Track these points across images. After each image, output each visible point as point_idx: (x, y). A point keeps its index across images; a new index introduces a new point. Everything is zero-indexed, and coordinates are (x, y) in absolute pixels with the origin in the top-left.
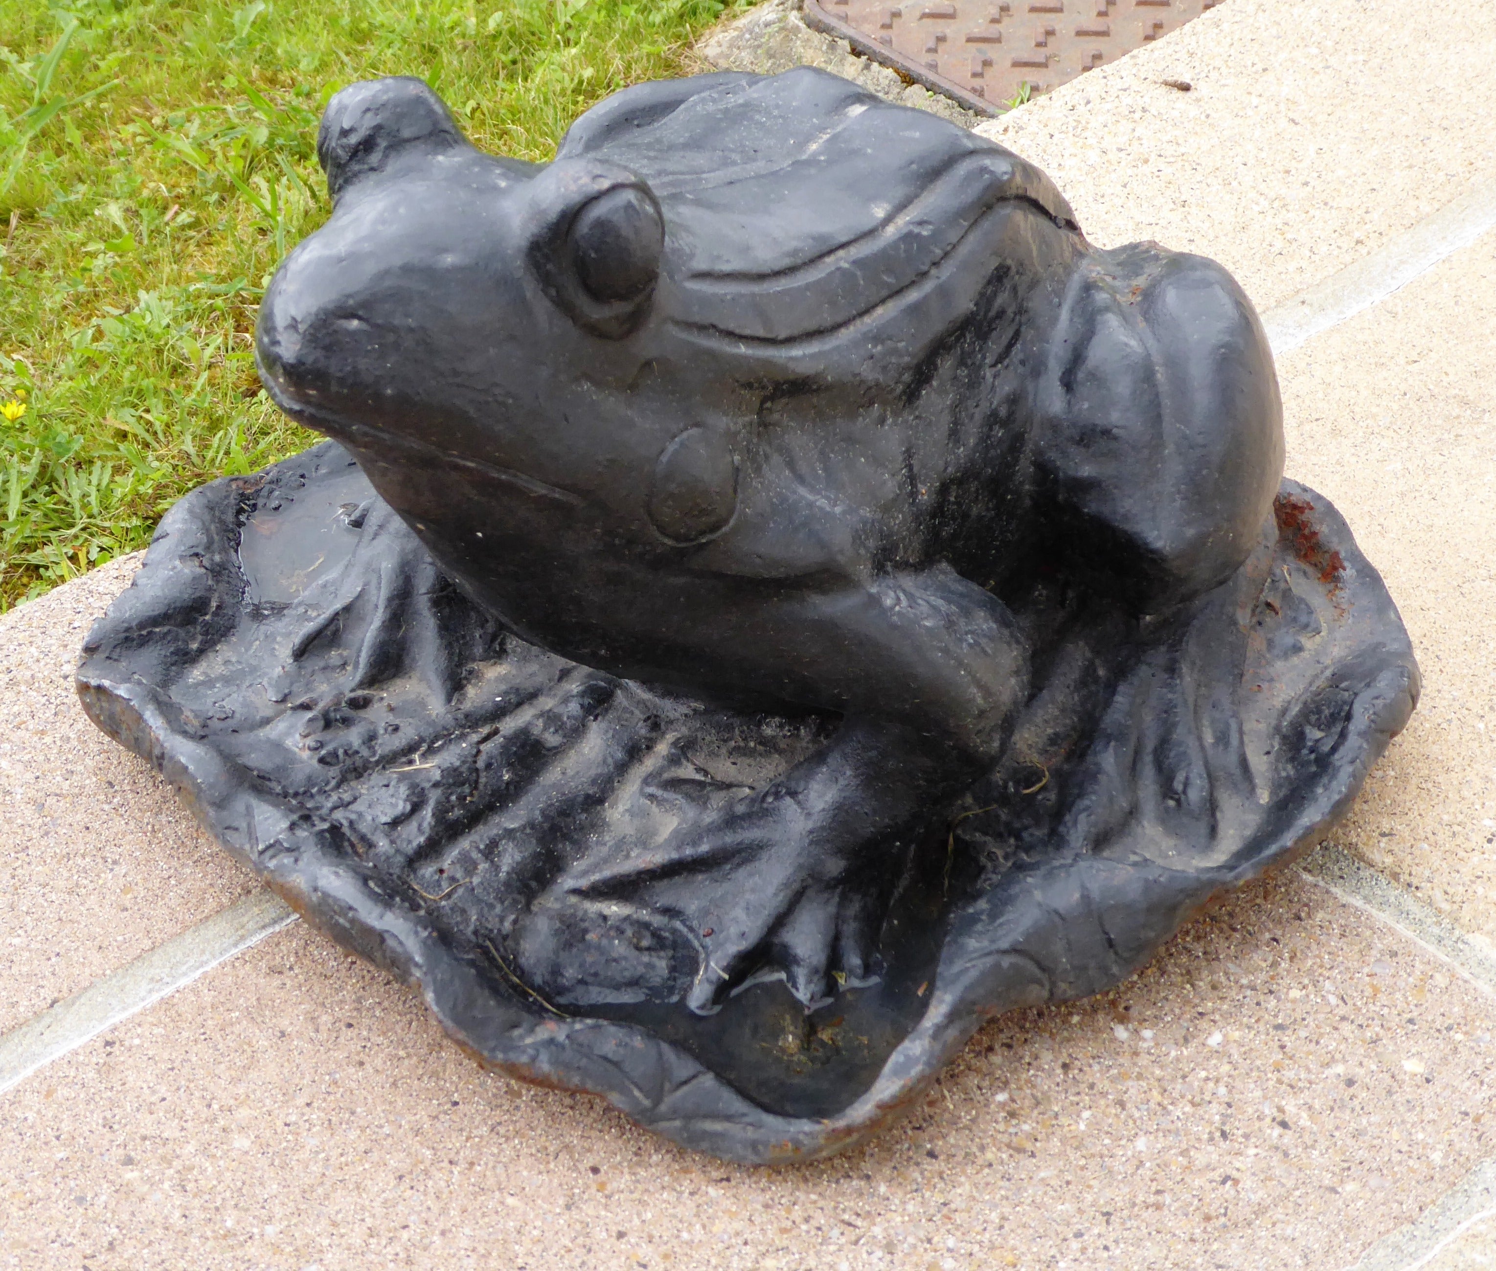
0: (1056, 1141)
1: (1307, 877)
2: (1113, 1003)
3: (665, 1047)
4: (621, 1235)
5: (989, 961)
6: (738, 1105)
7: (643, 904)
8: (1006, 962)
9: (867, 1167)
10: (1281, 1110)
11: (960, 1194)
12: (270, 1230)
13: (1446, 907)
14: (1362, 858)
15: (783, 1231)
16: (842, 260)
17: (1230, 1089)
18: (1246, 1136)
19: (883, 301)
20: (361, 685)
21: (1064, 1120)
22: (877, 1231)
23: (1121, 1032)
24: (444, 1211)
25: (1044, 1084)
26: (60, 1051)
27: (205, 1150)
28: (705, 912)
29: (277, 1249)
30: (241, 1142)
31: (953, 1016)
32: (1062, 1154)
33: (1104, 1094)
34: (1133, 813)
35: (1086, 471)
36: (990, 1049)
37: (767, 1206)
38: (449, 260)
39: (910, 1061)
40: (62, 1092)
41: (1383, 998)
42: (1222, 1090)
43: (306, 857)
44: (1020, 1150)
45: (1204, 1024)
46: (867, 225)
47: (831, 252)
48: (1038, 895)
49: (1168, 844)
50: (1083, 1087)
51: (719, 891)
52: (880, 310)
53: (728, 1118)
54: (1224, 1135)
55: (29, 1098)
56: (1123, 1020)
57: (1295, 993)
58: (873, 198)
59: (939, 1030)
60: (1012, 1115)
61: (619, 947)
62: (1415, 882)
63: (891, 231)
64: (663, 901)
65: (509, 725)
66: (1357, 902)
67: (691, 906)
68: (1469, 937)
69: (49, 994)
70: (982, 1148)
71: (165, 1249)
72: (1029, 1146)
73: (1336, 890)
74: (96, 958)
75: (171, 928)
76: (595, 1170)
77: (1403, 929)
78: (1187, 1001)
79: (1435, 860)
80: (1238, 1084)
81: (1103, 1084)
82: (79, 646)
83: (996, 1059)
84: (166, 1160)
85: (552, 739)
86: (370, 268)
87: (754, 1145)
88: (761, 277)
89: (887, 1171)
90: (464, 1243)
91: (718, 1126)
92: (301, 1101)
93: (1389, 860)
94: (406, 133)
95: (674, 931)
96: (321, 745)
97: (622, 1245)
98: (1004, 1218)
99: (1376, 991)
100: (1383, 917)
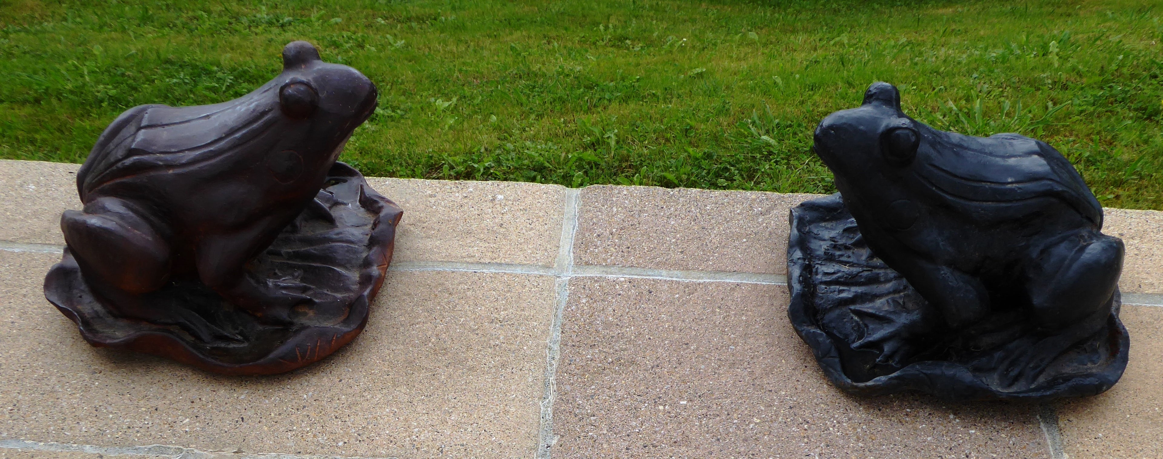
0: (911, 426)
1: (1038, 417)
2: (957, 410)
3: (833, 347)
4: (798, 381)
5: (917, 372)
6: (839, 368)
7: (862, 320)
8: (922, 375)
9: (862, 403)
10: (970, 453)
11: (876, 420)
12: (732, 336)
13: (1065, 443)
14: (1057, 422)
15: (832, 402)
16: (987, 185)
17: (964, 442)
18: (955, 453)
19: (993, 201)
20: (852, 244)
21: (917, 423)
22: (851, 415)
23: (952, 416)
24: (768, 354)
25: (921, 414)
26: (728, 281)
27: (735, 315)
28: (873, 329)
29: (730, 340)
30: (744, 318)
31: (896, 378)
32: (910, 429)
33: (932, 424)
34: (994, 369)
35: (1031, 276)
36: (917, 400)
37: (833, 395)
38: (862, 127)
39: (879, 380)
40: (721, 288)
41: (1024, 450)
42: (961, 441)
43: (796, 266)
44: (900, 422)
45: (973, 427)
46: (1003, 181)
47: (985, 182)
48: (943, 368)
49: (996, 381)
50: (929, 420)
51: (879, 326)
52: (990, 203)
53: (836, 370)
54: (951, 449)
55: (714, 285)
56: (955, 414)
57: (1003, 435)
58: (1011, 176)
59: (892, 378)
60: (907, 415)
61: (848, 326)
62: (1064, 434)
63: (1009, 186)
64: (866, 322)
65: (877, 271)
66: (1045, 429)
67: (871, 326)
68: (1064, 454)
69: (735, 269)
70: (893, 416)
71: (710, 326)
72: (904, 423)
73: (1042, 424)
74: (751, 268)
75: (771, 272)
76: (806, 367)
77: (1049, 442)
78: (975, 421)
79: (1075, 434)
80: (966, 443)
81: (935, 423)
82: (800, 203)
83: (916, 403)
84: (726, 312)
85: (882, 279)
86: (844, 121)
87: (836, 379)
88: (955, 176)
89: (866, 406)
90: (766, 362)
91: (833, 371)
92: (762, 318)
93: (1063, 426)
94: (880, 97)
95: (864, 330)
96: (828, 250)
97: (796, 383)
98: (881, 431)
99: (1025, 447)
100: (1047, 435)
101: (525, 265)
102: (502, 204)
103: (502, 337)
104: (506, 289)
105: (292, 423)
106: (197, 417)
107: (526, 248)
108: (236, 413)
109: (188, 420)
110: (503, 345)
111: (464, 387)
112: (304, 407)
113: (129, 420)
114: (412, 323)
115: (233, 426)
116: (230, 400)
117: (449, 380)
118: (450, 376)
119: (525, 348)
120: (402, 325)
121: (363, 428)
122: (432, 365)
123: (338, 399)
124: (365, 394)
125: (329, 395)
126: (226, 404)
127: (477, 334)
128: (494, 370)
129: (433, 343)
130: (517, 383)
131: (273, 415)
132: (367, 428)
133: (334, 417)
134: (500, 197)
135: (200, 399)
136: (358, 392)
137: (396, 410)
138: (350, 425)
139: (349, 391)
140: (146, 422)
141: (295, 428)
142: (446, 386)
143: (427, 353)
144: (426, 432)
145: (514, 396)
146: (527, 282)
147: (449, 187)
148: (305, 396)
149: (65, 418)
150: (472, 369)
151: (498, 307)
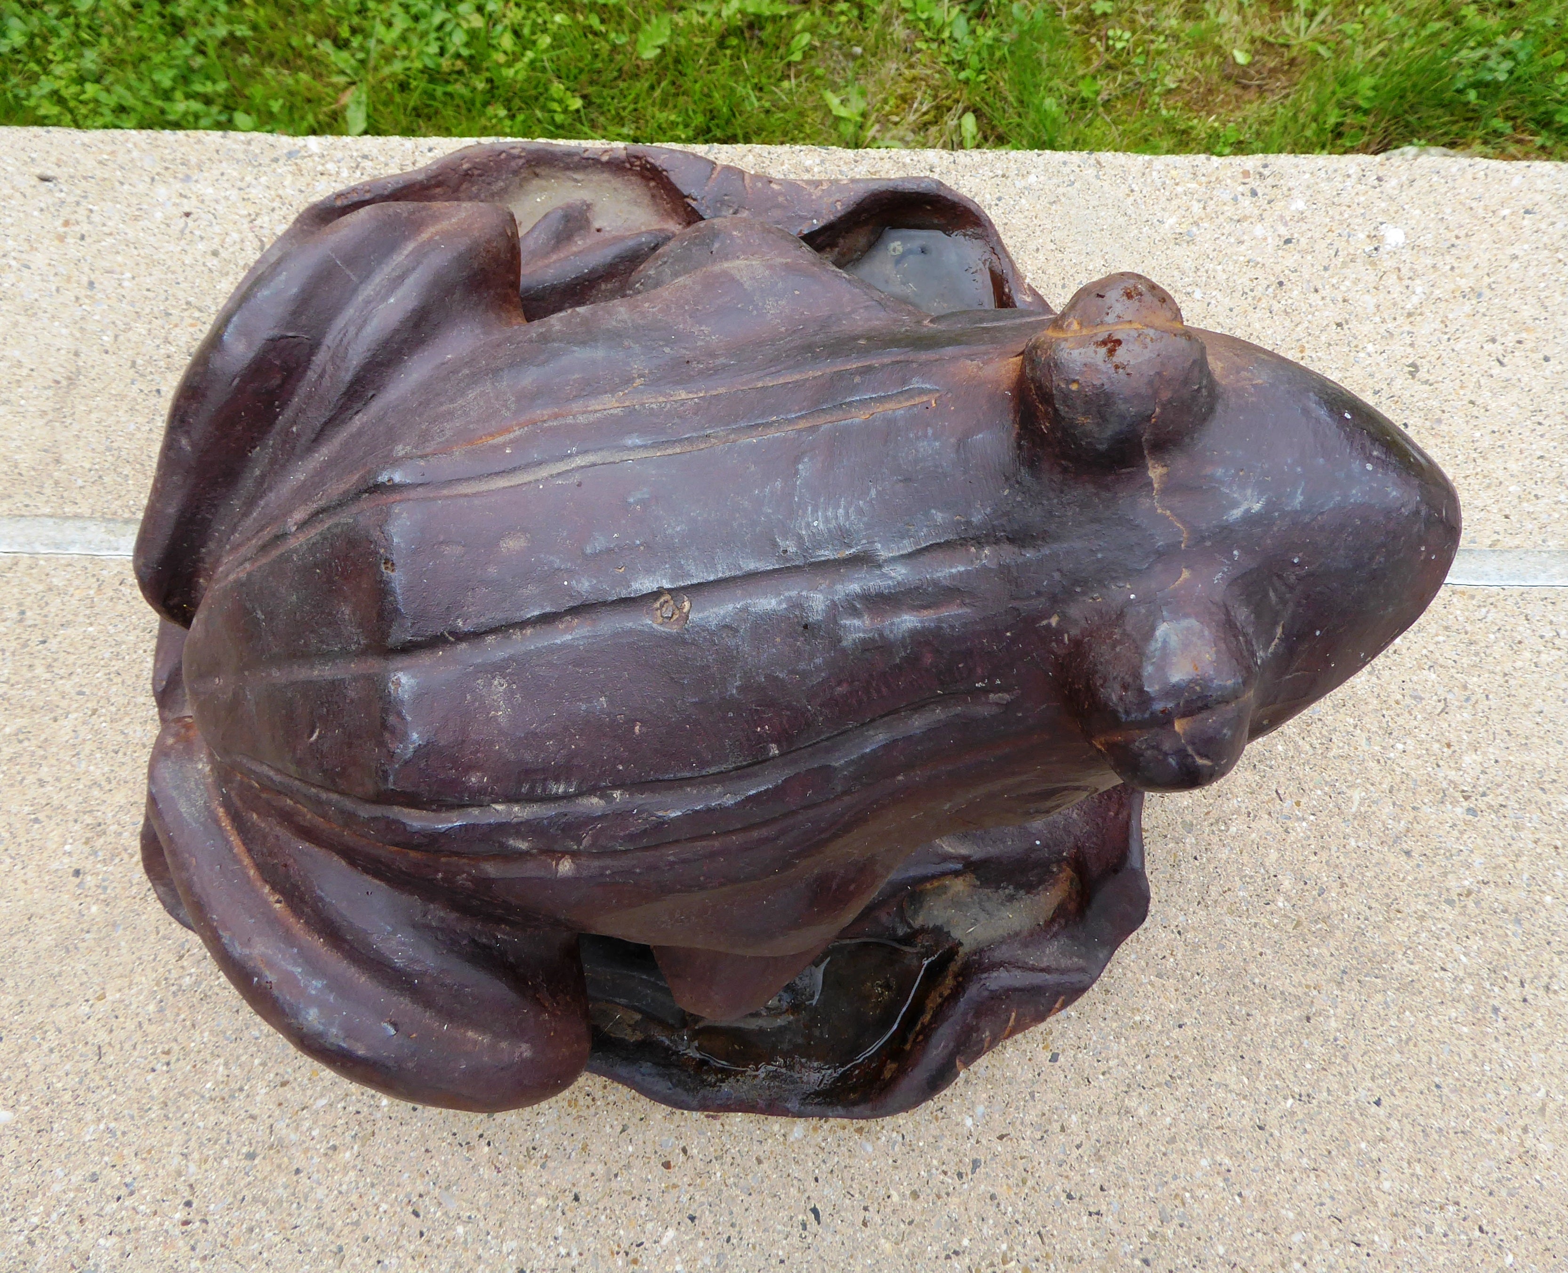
101: (1509, 550)
102: (1405, 271)
103: (1477, 860)
104: (1465, 661)
105: (954, 1225)
106: (692, 1219)
107: (1500, 473)
108: (793, 1191)
109: (671, 1233)
110: (1486, 891)
111: (1397, 1058)
112: (976, 1164)
113: (514, 1244)
114: (1215, 814)
115: (795, 1240)
116: (766, 1147)
117: (1351, 1035)
118: (1353, 1022)
119: (1548, 899)
120: (1189, 827)
121: (1153, 1236)
122: (1295, 980)
123: (1063, 1129)
124: (1132, 1102)
125: (1032, 1116)
126: (759, 1161)
127: (1408, 853)
128: (1468, 988)
129: (1288, 899)
130: (1546, 1040)
131: (895, 1198)
132: (1164, 1238)
133: (1063, 1197)
134: (1394, 236)
135: (684, 1151)
136: (1110, 1096)
137: (1227, 1161)
138: (1116, 1227)
139: (1088, 1095)
140: (563, 1251)
141: (966, 1242)
142: (1345, 1058)
143: (1276, 936)
144: (1325, 1242)
145: (1541, 1094)
146: (1523, 630)
147: (1227, 197)
148: (969, 1122)
149: (340, 1249)
150: (1408, 986)
151: (1452, 737)
